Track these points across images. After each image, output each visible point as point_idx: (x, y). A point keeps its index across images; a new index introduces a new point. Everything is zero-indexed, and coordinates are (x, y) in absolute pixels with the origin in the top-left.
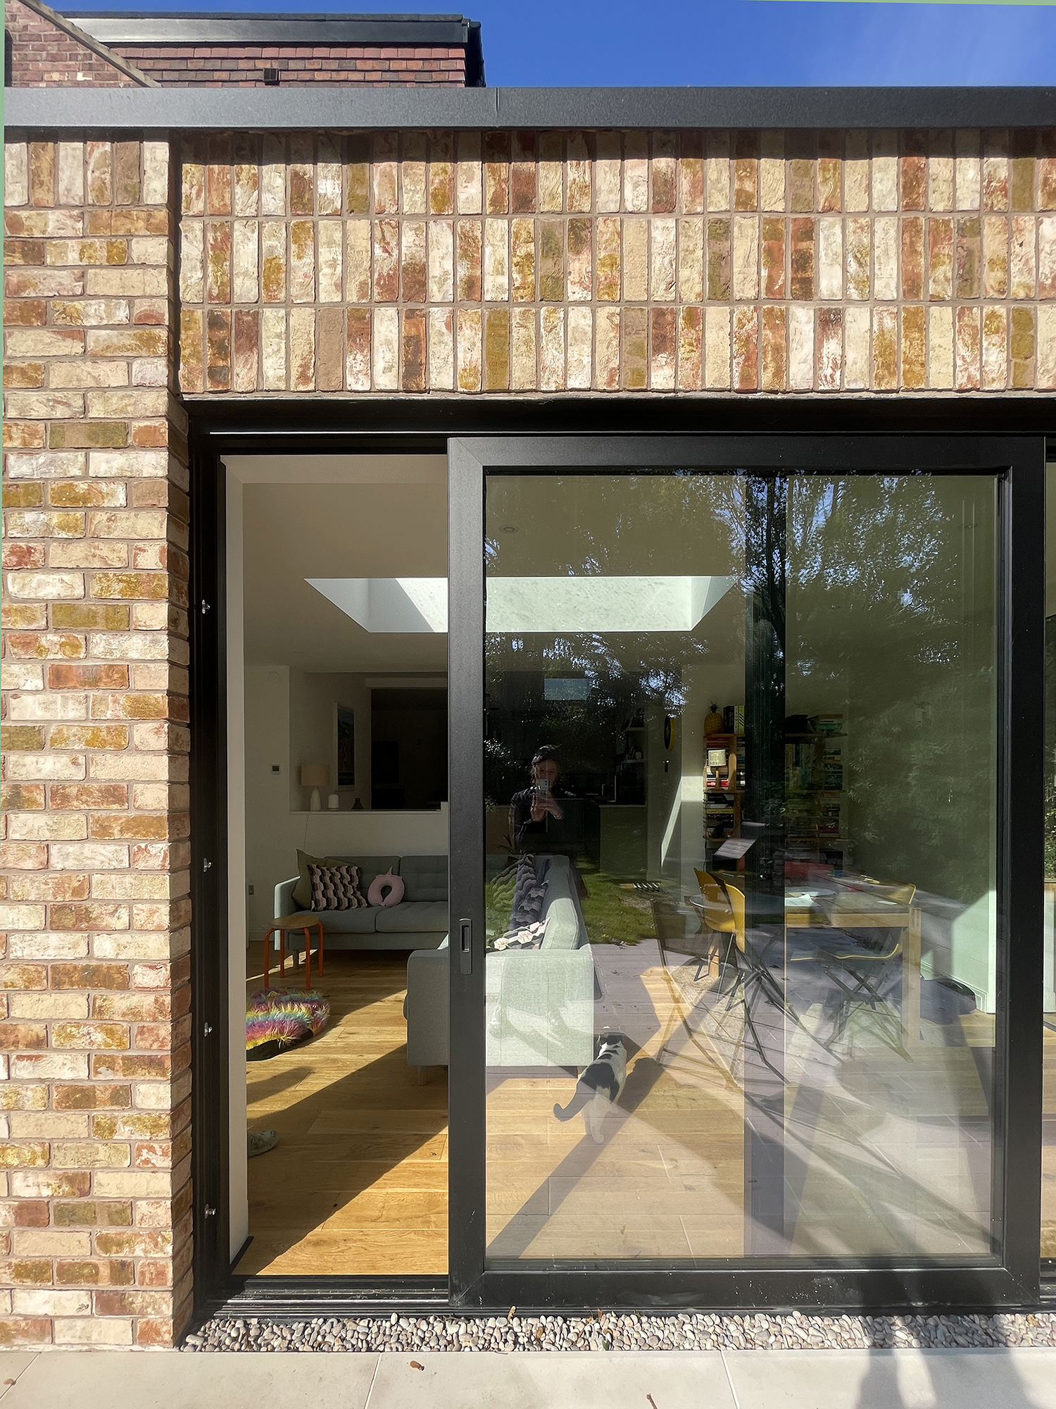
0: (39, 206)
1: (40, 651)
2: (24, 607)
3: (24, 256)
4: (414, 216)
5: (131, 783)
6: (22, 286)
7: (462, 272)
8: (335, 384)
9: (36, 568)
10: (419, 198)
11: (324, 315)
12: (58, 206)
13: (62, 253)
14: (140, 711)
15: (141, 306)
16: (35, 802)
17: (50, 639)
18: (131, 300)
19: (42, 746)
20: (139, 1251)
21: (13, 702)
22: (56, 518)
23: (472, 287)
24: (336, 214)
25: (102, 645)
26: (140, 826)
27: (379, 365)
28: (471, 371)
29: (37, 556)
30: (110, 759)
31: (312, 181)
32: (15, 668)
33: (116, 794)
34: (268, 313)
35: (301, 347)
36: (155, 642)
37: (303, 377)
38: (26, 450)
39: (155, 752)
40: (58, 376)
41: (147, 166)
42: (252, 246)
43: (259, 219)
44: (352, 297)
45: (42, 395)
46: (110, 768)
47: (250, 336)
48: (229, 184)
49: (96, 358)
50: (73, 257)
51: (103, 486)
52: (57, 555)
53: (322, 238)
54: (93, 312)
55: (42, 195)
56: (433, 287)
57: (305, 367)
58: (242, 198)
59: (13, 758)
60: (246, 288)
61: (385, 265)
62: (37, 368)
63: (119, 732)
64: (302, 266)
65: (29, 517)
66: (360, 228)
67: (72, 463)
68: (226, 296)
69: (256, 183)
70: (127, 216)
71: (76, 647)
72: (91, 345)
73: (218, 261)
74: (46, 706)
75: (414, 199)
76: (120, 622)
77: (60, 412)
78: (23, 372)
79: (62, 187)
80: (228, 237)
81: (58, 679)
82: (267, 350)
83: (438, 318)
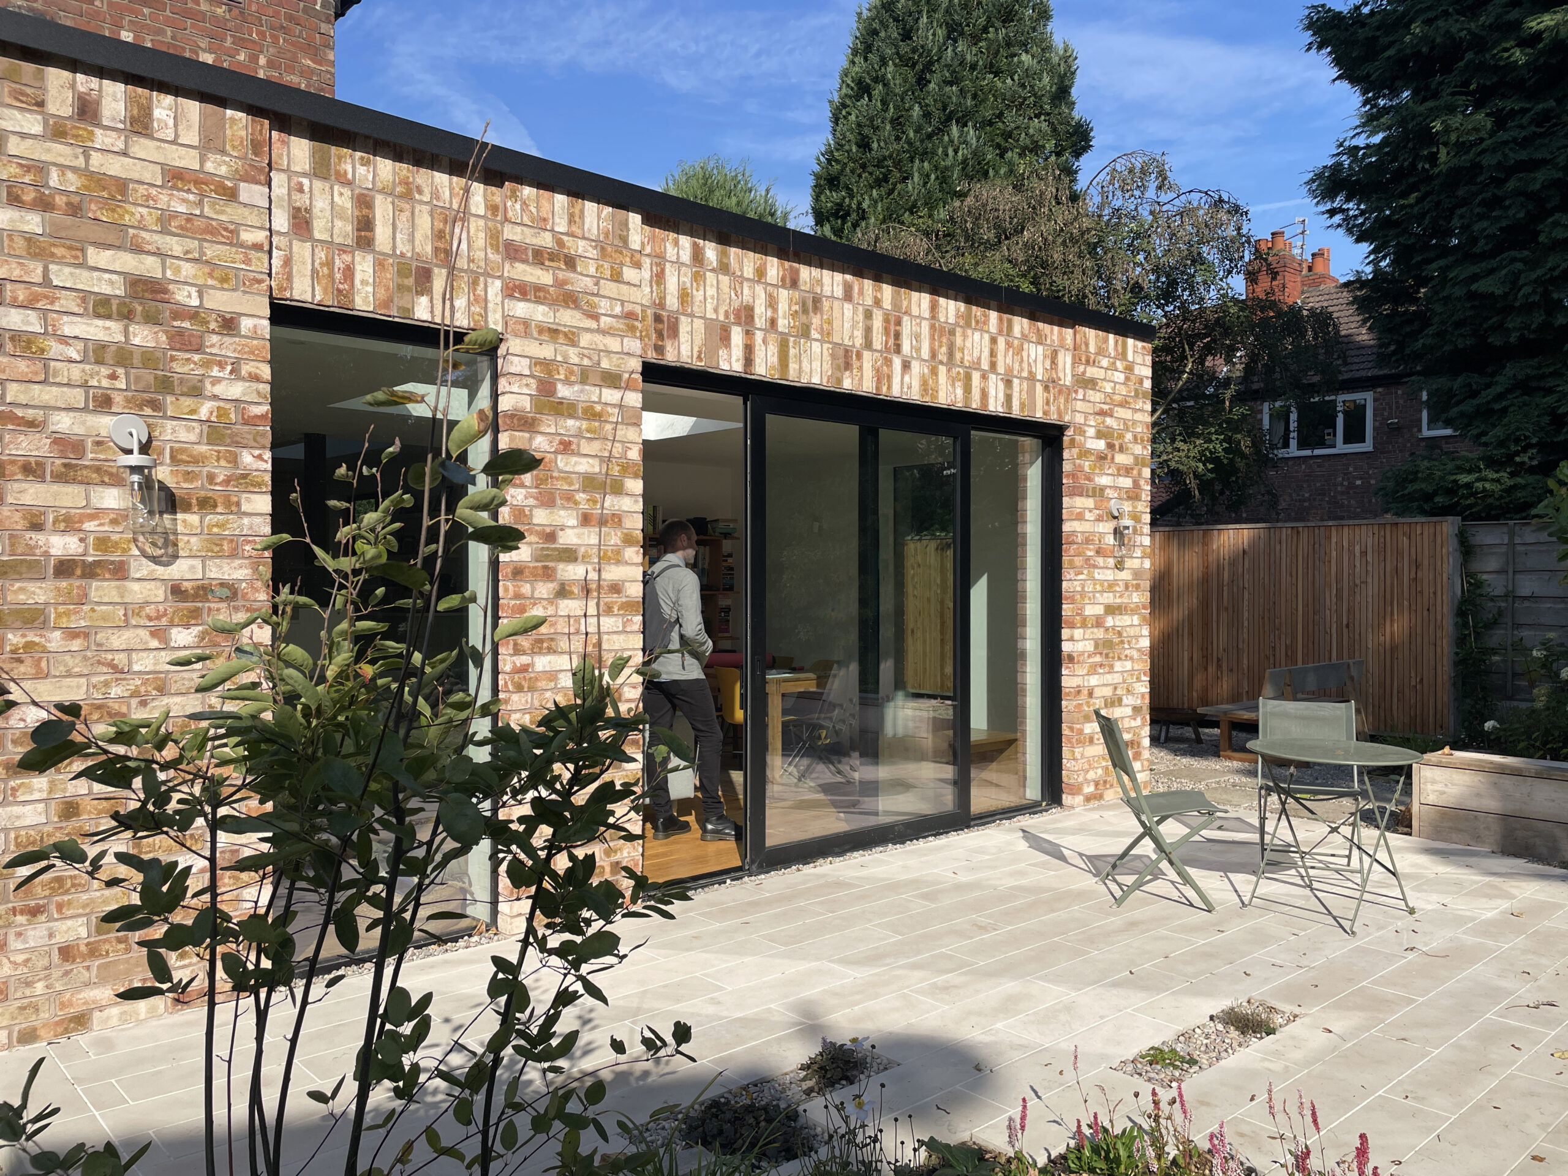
0: (573, 235)
1: (576, 503)
2: (567, 476)
3: (566, 264)
4: (748, 280)
5: (624, 581)
6: (565, 282)
7: (769, 314)
8: (714, 364)
9: (573, 453)
10: (751, 270)
11: (709, 324)
12: (584, 238)
13: (586, 267)
14: (628, 540)
15: (629, 307)
16: (572, 593)
17: (581, 496)
18: (623, 302)
19: (576, 560)
20: (625, 854)
21: (561, 533)
22: (585, 425)
23: (773, 322)
24: (713, 270)
25: (611, 503)
26: (628, 606)
27: (734, 358)
28: (773, 368)
29: (574, 447)
30: (613, 568)
31: (703, 248)
32: (562, 513)
33: (616, 588)
34: (683, 318)
35: (699, 340)
36: (636, 501)
37: (699, 358)
38: (567, 382)
39: (636, 564)
40: (585, 340)
41: (631, 226)
42: (675, 279)
43: (678, 263)
44: (722, 318)
45: (576, 350)
46: (612, 573)
47: (674, 332)
48: (663, 240)
49: (604, 332)
50: (592, 270)
51: (609, 409)
52: (586, 448)
53: (708, 282)
54: (604, 306)
55: (574, 228)
56: (757, 320)
57: (700, 352)
58: (671, 252)
59: (561, 566)
60: (672, 302)
61: (736, 304)
62: (573, 333)
63: (618, 552)
64: (699, 296)
65: (570, 422)
66: (725, 279)
67: (593, 393)
68: (662, 305)
69: (676, 243)
70: (621, 253)
71: (595, 502)
72: (602, 325)
73: (658, 284)
74: (579, 536)
75: (749, 272)
76: (618, 489)
77: (586, 362)
78: (565, 334)
79: (586, 227)
80: (663, 271)
81: (586, 520)
82: (682, 340)
83: (759, 336)
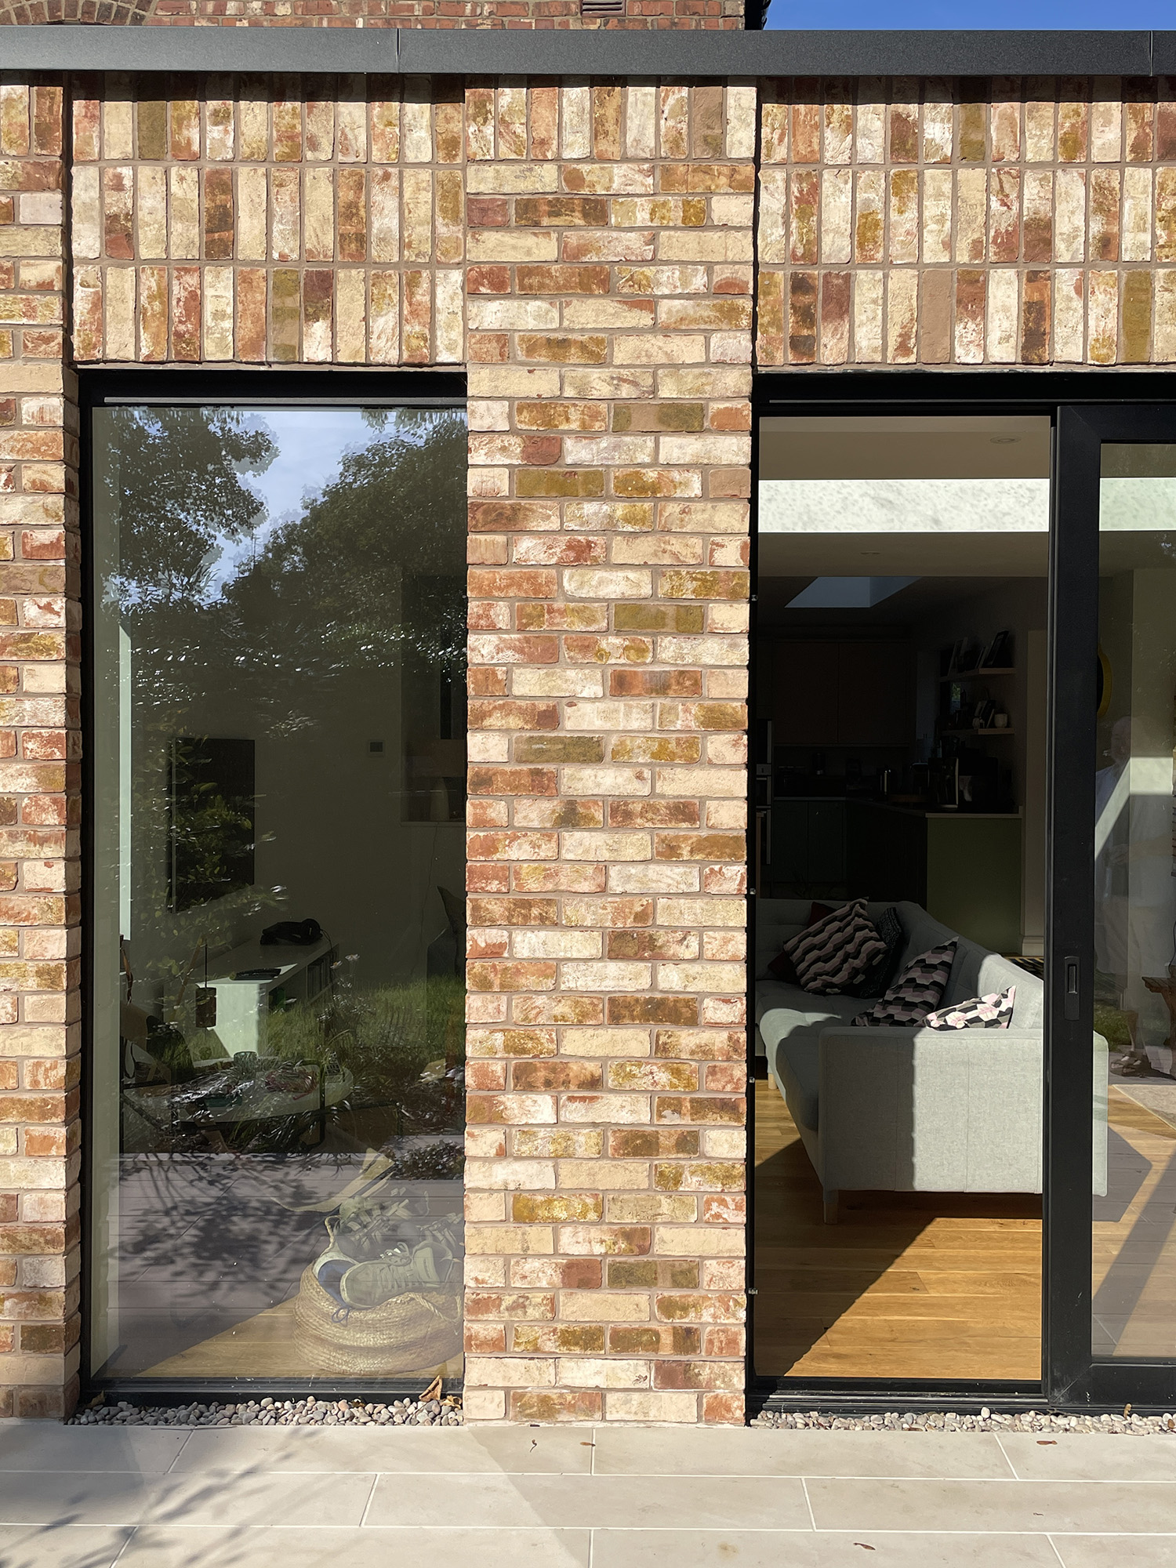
0: (602, 159)
1: (601, 655)
2: (582, 608)
3: (585, 215)
4: (1038, 165)
5: (703, 800)
6: (583, 250)
7: (1097, 227)
8: (940, 356)
9: (596, 564)
10: (1046, 144)
11: (929, 277)
12: (625, 159)
13: (630, 212)
14: (715, 721)
15: (722, 274)
16: (592, 819)
17: (612, 642)
18: (709, 267)
19: (600, 759)
20: (707, 1317)
21: (568, 711)
22: (621, 509)
23: (1107, 245)
24: (945, 163)
25: (671, 651)
26: (714, 846)
27: (994, 335)
28: (1106, 342)
29: (597, 552)
30: (680, 773)
31: (919, 123)
32: (571, 674)
33: (686, 811)
34: (862, 275)
35: (901, 313)
36: (733, 646)
37: (903, 348)
38: (586, 433)
39: (732, 766)
40: (623, 351)
41: (731, 113)
42: (845, 199)
43: (854, 166)
44: (963, 257)
45: (605, 373)
46: (679, 783)
47: (840, 303)
48: (817, 127)
49: (667, 331)
50: (642, 217)
51: (676, 475)
52: (621, 551)
53: (929, 189)
54: (666, 280)
55: (603, 145)
56: (1060, 245)
57: (905, 337)
58: (835, 147)
59: (568, 771)
60: (836, 246)
61: (1003, 219)
62: (599, 342)
63: (692, 744)
64: (904, 222)
65: (590, 508)
66: (973, 178)
67: (639, 449)
68: (811, 256)
69: (850, 126)
70: (707, 171)
71: (641, 651)
72: (663, 316)
73: (803, 216)
74: (606, 715)
75: (1039, 144)
76: (692, 623)
77: (626, 391)
78: (583, 347)
79: (629, 140)
80: (816, 188)
81: (621, 685)
82: (860, 317)
83: (1065, 281)
